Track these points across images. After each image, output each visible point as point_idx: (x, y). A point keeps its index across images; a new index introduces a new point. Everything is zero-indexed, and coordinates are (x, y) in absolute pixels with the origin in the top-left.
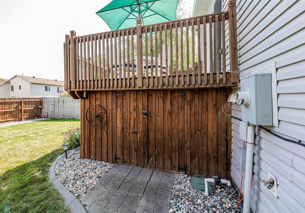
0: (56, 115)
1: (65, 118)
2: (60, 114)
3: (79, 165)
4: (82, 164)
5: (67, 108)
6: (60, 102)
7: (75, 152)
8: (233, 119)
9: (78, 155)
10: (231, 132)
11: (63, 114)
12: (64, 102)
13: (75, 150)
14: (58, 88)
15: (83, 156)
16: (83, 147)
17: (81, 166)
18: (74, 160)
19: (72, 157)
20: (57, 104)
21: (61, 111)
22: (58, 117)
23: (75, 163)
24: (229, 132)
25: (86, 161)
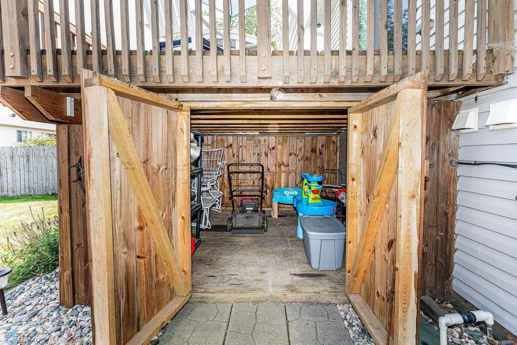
0: (5, 189)
1: (32, 193)
2: (18, 185)
3: (54, 334)
4: (63, 328)
5: (39, 170)
6: (16, 159)
7: (44, 288)
8: (460, 167)
9: (53, 296)
10: (455, 196)
11: (27, 186)
12: (28, 156)
13: (44, 281)
14: (20, 132)
15: (69, 298)
16: (67, 273)
17: (60, 336)
18: (35, 319)
19: (28, 308)
20: (9, 162)
21: (22, 179)
22: (13, 192)
23: (39, 330)
24: (451, 197)
25: (80, 314)
